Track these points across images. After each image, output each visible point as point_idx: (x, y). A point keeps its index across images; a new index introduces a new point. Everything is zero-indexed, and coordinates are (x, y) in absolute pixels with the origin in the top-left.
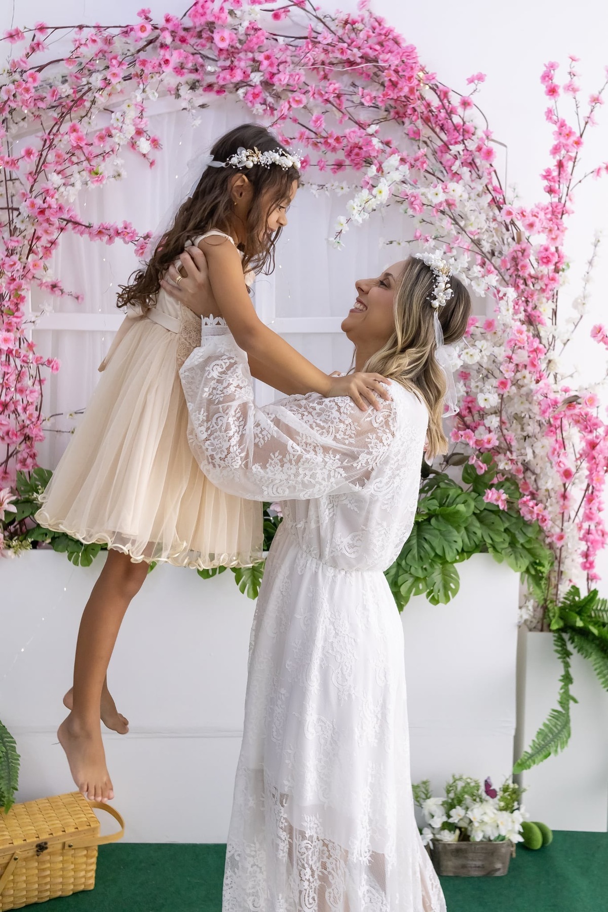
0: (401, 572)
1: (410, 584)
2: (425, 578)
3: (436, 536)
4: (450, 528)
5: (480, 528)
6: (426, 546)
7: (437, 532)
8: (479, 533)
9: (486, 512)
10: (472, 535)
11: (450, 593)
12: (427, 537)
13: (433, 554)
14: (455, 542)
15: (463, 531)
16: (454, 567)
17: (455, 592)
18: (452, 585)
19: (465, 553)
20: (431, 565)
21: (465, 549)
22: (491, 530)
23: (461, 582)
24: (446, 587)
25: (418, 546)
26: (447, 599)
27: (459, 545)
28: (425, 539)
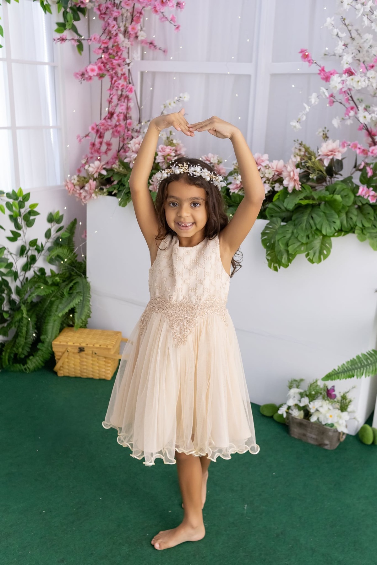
0: (292, 237)
1: (296, 246)
2: (307, 244)
3: (320, 216)
4: (333, 212)
5: (357, 216)
6: (311, 222)
7: (322, 214)
8: (355, 219)
9: (367, 205)
10: (349, 220)
11: (322, 257)
12: (314, 216)
13: (314, 228)
14: (334, 222)
15: (344, 216)
16: (331, 240)
17: (326, 257)
18: (325, 252)
19: (342, 231)
20: (313, 236)
21: (343, 229)
22: (365, 218)
23: (332, 250)
24: (321, 253)
25: (307, 221)
26: (320, 260)
27: (338, 225)
28: (312, 217)
